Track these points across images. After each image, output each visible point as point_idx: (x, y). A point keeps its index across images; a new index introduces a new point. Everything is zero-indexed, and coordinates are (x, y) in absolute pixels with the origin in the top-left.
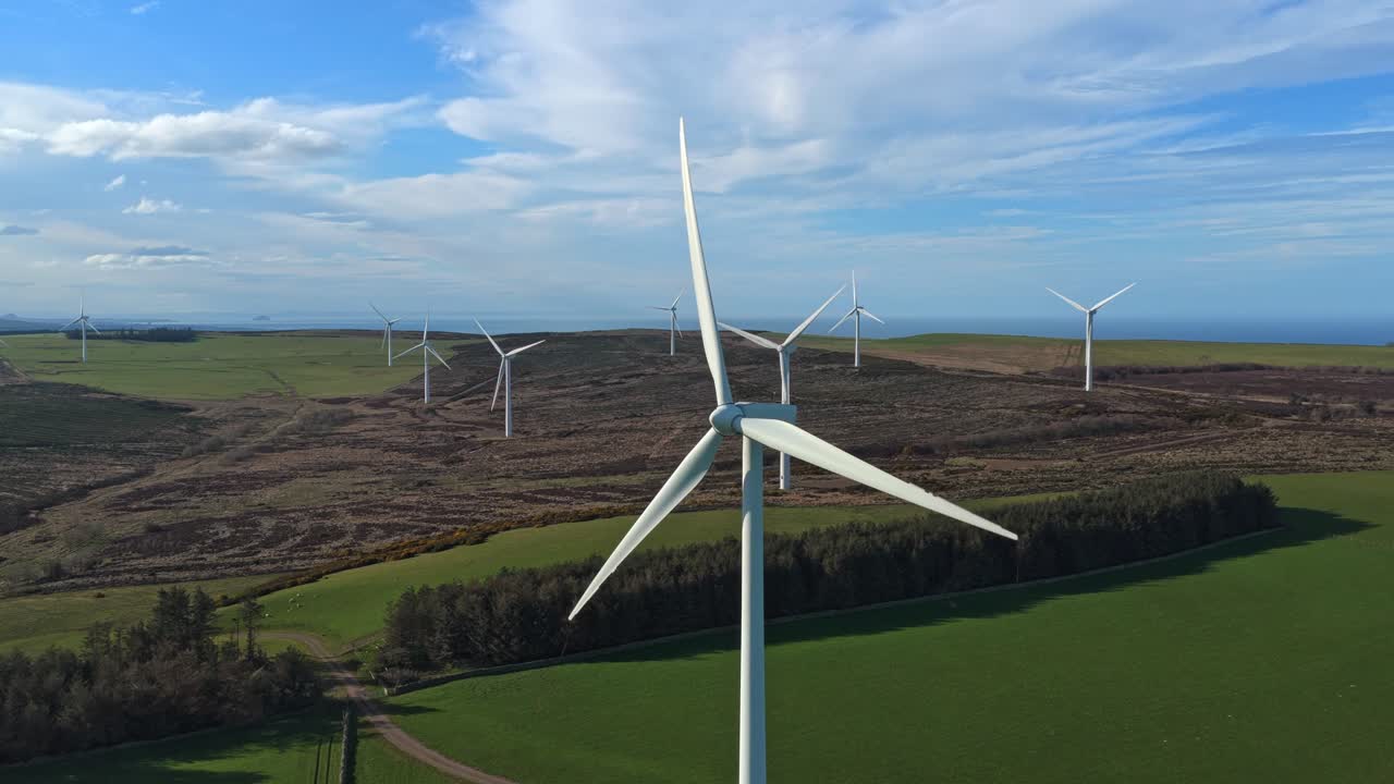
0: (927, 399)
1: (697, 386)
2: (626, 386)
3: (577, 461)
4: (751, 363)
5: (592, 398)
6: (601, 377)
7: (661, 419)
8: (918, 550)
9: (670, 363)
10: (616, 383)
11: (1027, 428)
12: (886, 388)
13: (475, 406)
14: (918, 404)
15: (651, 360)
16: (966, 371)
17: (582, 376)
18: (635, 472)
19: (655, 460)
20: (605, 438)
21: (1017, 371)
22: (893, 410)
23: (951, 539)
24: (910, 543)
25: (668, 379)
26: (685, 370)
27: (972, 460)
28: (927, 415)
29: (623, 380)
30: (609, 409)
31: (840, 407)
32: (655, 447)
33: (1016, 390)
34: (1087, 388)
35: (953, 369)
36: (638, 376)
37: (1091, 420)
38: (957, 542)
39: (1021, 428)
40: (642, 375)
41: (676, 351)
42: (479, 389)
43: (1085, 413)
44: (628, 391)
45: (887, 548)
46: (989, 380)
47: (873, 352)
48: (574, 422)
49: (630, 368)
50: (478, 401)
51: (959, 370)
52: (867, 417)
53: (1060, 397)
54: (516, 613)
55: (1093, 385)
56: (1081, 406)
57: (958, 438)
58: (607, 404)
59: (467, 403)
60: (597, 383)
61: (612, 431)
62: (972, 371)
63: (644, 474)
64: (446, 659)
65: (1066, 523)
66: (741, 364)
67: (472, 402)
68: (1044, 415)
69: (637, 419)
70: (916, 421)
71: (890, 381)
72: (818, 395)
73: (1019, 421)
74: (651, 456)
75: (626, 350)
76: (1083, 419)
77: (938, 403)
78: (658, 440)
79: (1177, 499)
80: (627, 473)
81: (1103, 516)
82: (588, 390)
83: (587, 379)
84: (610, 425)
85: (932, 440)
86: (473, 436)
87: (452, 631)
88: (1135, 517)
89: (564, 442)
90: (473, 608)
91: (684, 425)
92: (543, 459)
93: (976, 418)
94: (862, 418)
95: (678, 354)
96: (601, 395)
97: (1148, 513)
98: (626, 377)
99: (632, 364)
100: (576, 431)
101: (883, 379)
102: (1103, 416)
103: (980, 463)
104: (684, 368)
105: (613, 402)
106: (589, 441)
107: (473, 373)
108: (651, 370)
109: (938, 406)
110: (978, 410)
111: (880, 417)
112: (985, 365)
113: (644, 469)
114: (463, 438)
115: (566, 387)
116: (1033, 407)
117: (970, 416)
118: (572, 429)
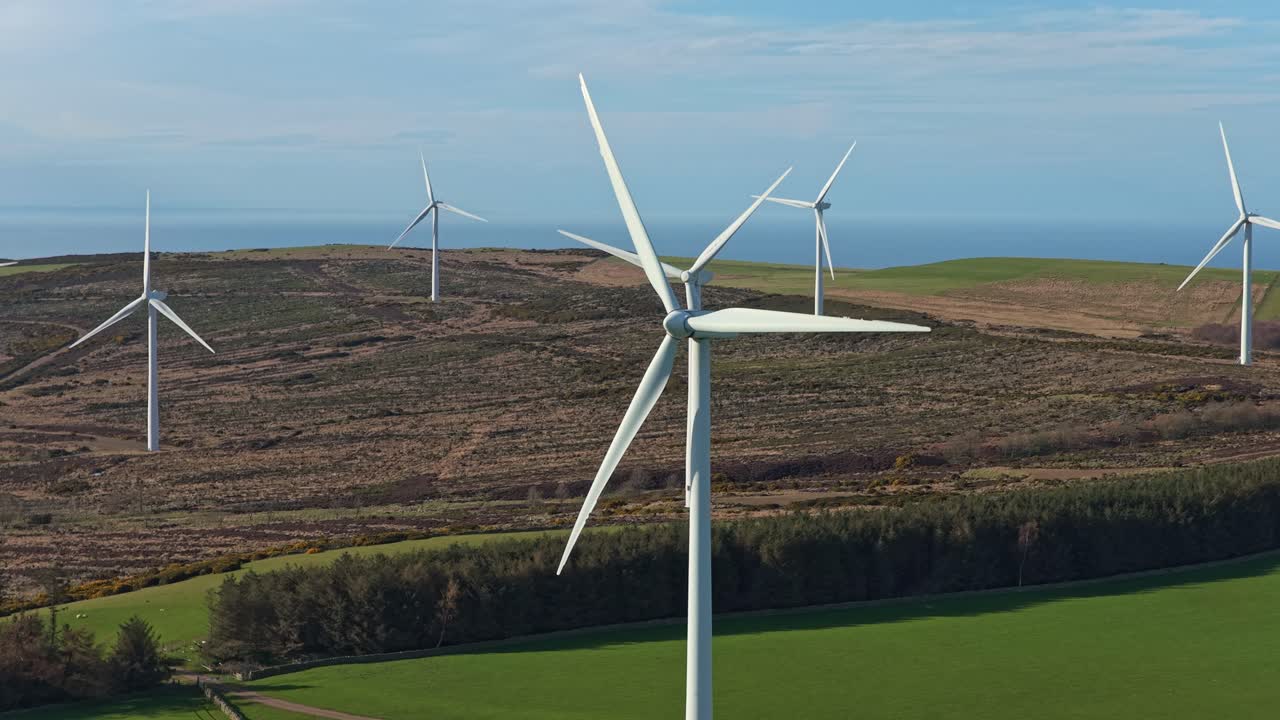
0: (947, 379)
1: (499, 359)
2: (349, 360)
3: (306, 487)
4: (601, 317)
5: (288, 383)
6: (295, 345)
7: (440, 419)
8: (884, 539)
9: (432, 316)
10: (329, 356)
11: (1114, 424)
12: (872, 361)
13: (54, 398)
14: (930, 389)
15: (389, 310)
16: (1032, 331)
17: (253, 342)
18: (421, 498)
19: (452, 482)
20: (343, 451)
21: (1132, 332)
22: (884, 397)
23: (931, 529)
24: (875, 534)
25: (436, 348)
26: (467, 331)
27: (1007, 471)
28: (945, 406)
29: (342, 350)
30: (331, 402)
31: (784, 394)
32: (444, 462)
33: (1110, 363)
34: (1243, 359)
35: (1010, 328)
36: (373, 340)
37: (1229, 410)
38: (939, 532)
39: (1103, 425)
40: (380, 339)
41: (441, 292)
42: (44, 366)
43: (1220, 399)
44: (361, 369)
45: (844, 535)
46: (1069, 346)
47: (851, 295)
48: (272, 425)
49: (351, 326)
50: (59, 390)
51: (1020, 329)
52: (834, 411)
53: (1181, 373)
54: (380, 596)
55: (1253, 355)
56: (1215, 387)
57: (991, 442)
58: (321, 393)
59: (36, 394)
60: (291, 355)
61: (352, 439)
62: (1043, 331)
63: (435, 502)
64: (293, 654)
65: (1089, 512)
66: (582, 318)
67: (45, 392)
68: (1148, 403)
69: (394, 418)
70: (922, 416)
71: (881, 349)
72: (741, 376)
73: (1103, 414)
74: (441, 476)
75: (329, 289)
76: (1212, 408)
77: (966, 387)
78: (447, 452)
79: (1248, 485)
80: (405, 501)
81: (1144, 505)
82: (274, 369)
83: (267, 347)
84: (346, 429)
85: (946, 446)
86: (85, 449)
87: (300, 619)
88: (1187, 506)
89: (269, 457)
90: (325, 593)
91: (488, 429)
92: (241, 482)
93: (1032, 407)
94: (823, 413)
95: (448, 299)
96: (306, 377)
97: (1205, 502)
98: (347, 344)
99: (353, 317)
100: (280, 440)
101: (868, 345)
102: (1248, 403)
103: (1019, 473)
104: (463, 326)
105: (335, 390)
106: (315, 454)
107: (18, 337)
108: (397, 330)
109: (967, 392)
110: (1036, 396)
111: (857, 411)
112: (1073, 321)
113: (435, 495)
114: (66, 453)
115: (229, 363)
116: (1128, 390)
117: (1021, 407)
118: (273, 436)
